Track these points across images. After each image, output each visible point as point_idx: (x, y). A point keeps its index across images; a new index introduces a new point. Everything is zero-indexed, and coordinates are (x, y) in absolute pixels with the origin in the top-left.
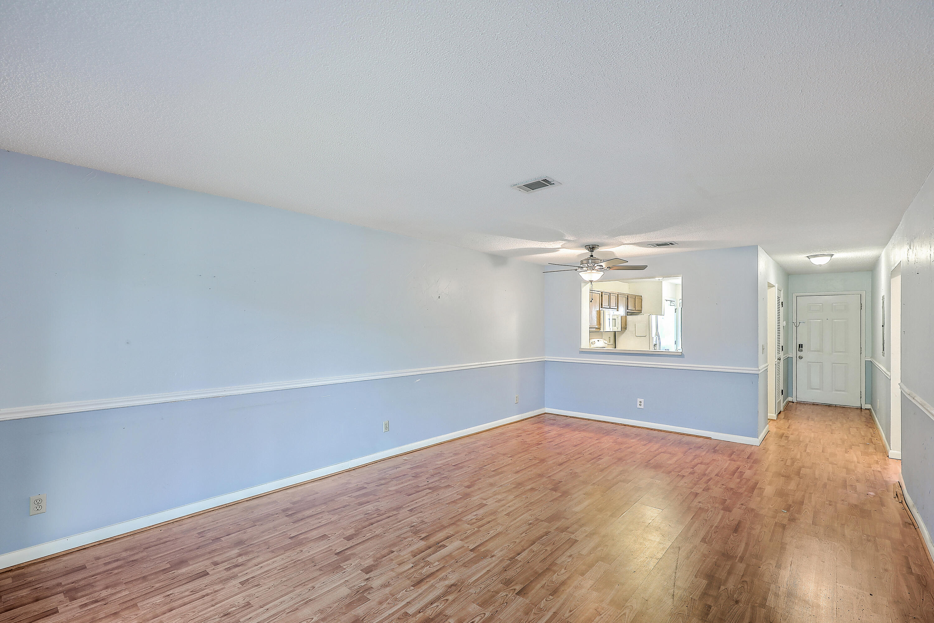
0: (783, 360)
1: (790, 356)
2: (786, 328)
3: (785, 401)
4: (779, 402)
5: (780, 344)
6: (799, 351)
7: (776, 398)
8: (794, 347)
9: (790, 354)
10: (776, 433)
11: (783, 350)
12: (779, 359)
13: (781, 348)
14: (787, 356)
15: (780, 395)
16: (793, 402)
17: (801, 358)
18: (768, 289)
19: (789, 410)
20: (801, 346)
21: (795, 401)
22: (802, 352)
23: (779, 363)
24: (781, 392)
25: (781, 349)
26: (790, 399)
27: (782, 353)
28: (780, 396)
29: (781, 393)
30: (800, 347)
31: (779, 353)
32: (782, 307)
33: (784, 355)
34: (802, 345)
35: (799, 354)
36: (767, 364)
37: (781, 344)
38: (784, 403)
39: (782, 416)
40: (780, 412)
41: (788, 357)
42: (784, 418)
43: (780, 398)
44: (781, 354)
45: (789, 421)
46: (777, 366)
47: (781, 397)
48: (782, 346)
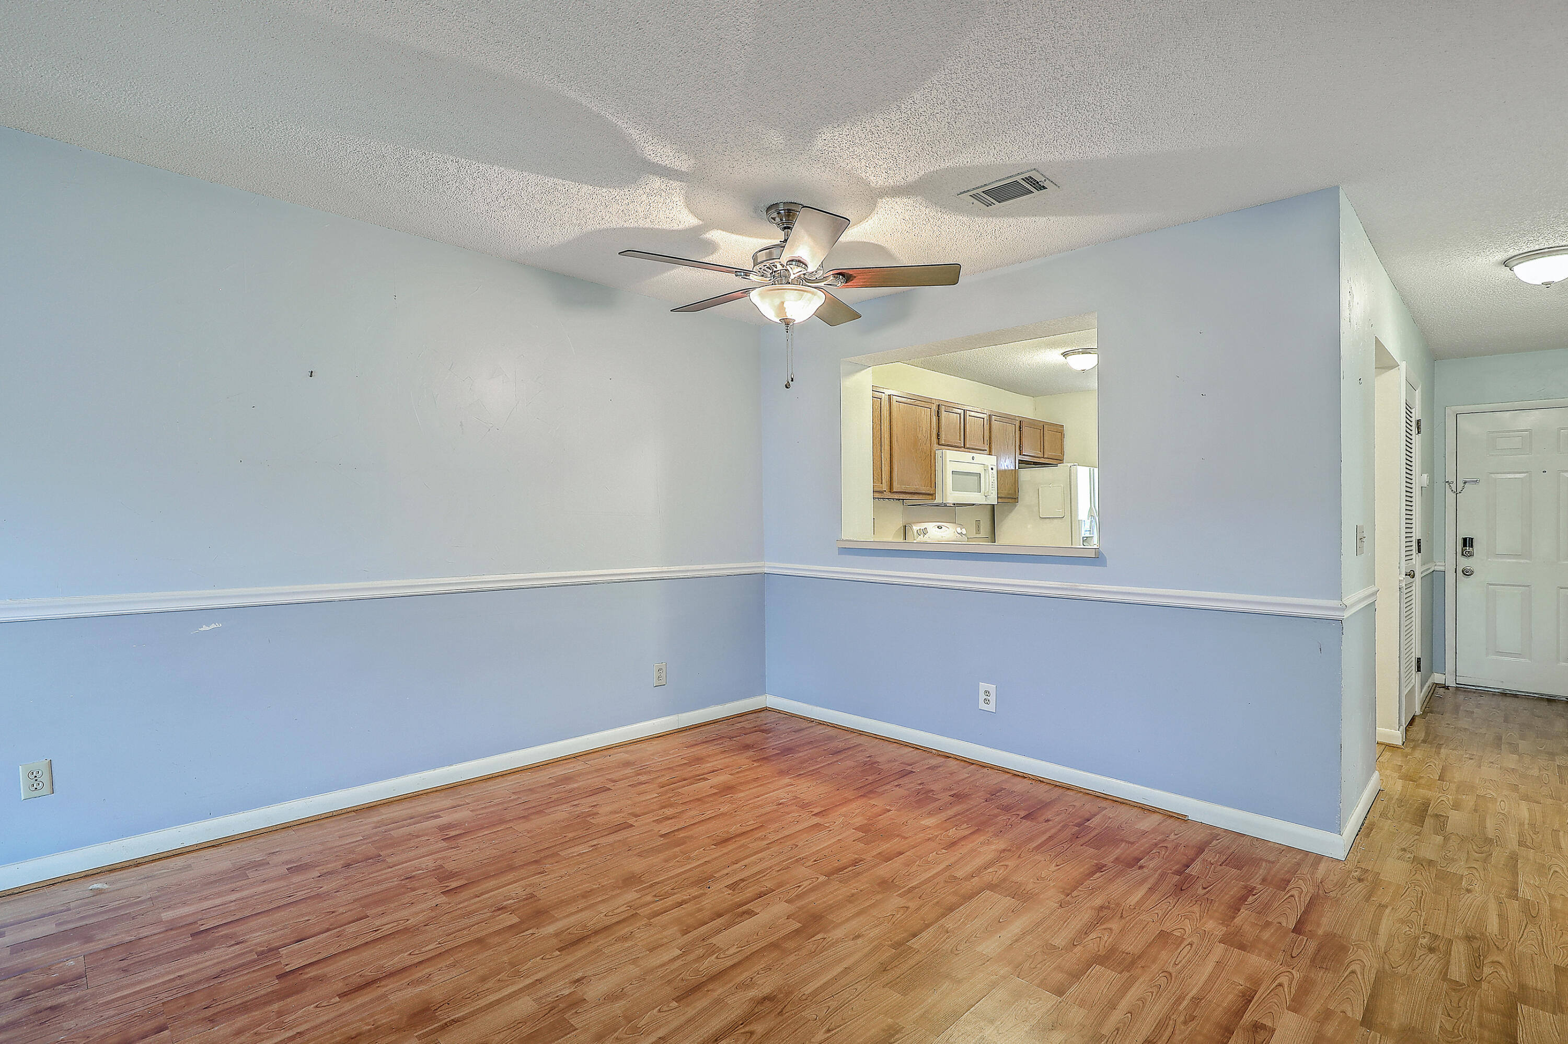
0: (1422, 578)
1: (1437, 568)
2: (1429, 492)
3: (1425, 684)
4: (1411, 692)
5: (1413, 534)
6: (1463, 555)
7: (1402, 681)
8: (1451, 545)
9: (1438, 564)
10: (1401, 802)
11: (1419, 552)
12: (1411, 574)
13: (1414, 544)
14: (1429, 569)
15: (1414, 672)
16: (1447, 688)
17: (1467, 573)
18: (1376, 376)
19: (1439, 713)
20: (1467, 542)
21: (1452, 682)
22: (1470, 559)
23: (1409, 586)
24: (1414, 664)
25: (1415, 547)
26: (1438, 678)
27: (1417, 559)
28: (1413, 676)
29: (1414, 667)
30: (1465, 545)
31: (1409, 558)
32: (1418, 433)
33: (1423, 564)
34: (1472, 539)
35: (1464, 562)
36: (1375, 589)
37: (1417, 534)
38: (1424, 690)
39: (1419, 732)
40: (1413, 719)
41: (1431, 570)
42: (1424, 741)
43: (1413, 681)
44: (1413, 561)
45: (1442, 750)
46: (1405, 592)
47: (1416, 678)
48: (1419, 542)
